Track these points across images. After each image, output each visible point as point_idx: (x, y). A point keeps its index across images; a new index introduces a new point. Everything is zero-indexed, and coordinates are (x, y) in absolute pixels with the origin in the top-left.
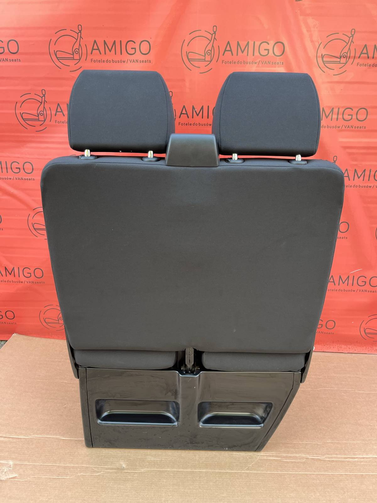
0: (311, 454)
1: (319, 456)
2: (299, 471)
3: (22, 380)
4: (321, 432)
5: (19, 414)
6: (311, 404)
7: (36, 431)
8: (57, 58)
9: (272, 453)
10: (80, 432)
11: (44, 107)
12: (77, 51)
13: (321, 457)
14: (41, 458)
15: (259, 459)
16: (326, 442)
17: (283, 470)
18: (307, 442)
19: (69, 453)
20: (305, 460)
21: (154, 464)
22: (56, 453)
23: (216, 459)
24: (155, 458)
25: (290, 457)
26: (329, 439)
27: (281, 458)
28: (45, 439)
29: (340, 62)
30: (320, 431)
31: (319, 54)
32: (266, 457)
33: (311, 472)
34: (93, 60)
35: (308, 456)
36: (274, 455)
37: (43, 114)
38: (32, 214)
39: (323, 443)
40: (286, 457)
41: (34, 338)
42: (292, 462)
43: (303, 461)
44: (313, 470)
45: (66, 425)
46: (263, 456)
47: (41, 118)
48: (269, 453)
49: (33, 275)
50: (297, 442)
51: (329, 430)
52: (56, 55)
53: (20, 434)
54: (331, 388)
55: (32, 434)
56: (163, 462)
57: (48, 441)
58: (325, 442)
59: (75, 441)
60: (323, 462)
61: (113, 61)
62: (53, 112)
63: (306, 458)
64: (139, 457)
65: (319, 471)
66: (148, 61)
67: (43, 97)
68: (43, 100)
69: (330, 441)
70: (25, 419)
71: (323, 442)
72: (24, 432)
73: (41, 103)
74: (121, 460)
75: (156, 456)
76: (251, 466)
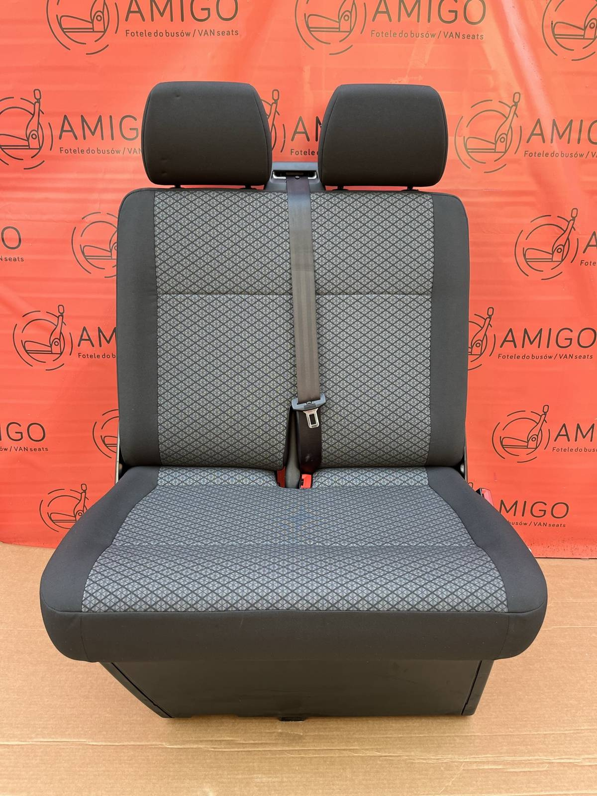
0: (556, 753)
1: (572, 757)
2: (540, 789)
3: (11, 630)
4: (567, 711)
5: (7, 696)
6: (541, 658)
7: (40, 730)
8: (62, 29)
9: (485, 756)
10: (125, 729)
11: (39, 123)
12: (100, 16)
13: (575, 759)
14: (52, 785)
15: (464, 770)
16: (580, 728)
17: (511, 790)
18: (546, 731)
19: (107, 773)
20: (548, 767)
21: (268, 791)
22: (82, 773)
23: (385, 774)
24: (270, 777)
25: (520, 763)
26: (585, 724)
27: (504, 765)
28: (57, 745)
29: (584, 36)
30: (566, 709)
31: (547, 22)
32: (475, 764)
33: (562, 790)
34: (130, 32)
35: (552, 759)
36: (490, 759)
37: (37, 137)
38: (21, 323)
39: (575, 732)
40: (513, 763)
41: (32, 549)
42: (524, 772)
43: (545, 769)
44: (564, 786)
45: (97, 716)
46: (471, 763)
47: (34, 143)
48: (480, 756)
49: (25, 435)
50: (528, 733)
51: (581, 705)
52: (60, 24)
53: (11, 738)
54: (571, 625)
55: (33, 736)
56: (284, 784)
57: (64, 749)
58: (578, 730)
59: (114, 749)
60: (579, 768)
61: (167, 34)
62: (56, 133)
63: (549, 763)
64: (238, 777)
65: (576, 787)
66: (232, 31)
67: (37, 104)
68: (37, 110)
69: (586, 728)
70: (18, 706)
71: (574, 730)
72: (19, 733)
73: (33, 115)
74: (205, 784)
75: (271, 774)
76: (450, 784)
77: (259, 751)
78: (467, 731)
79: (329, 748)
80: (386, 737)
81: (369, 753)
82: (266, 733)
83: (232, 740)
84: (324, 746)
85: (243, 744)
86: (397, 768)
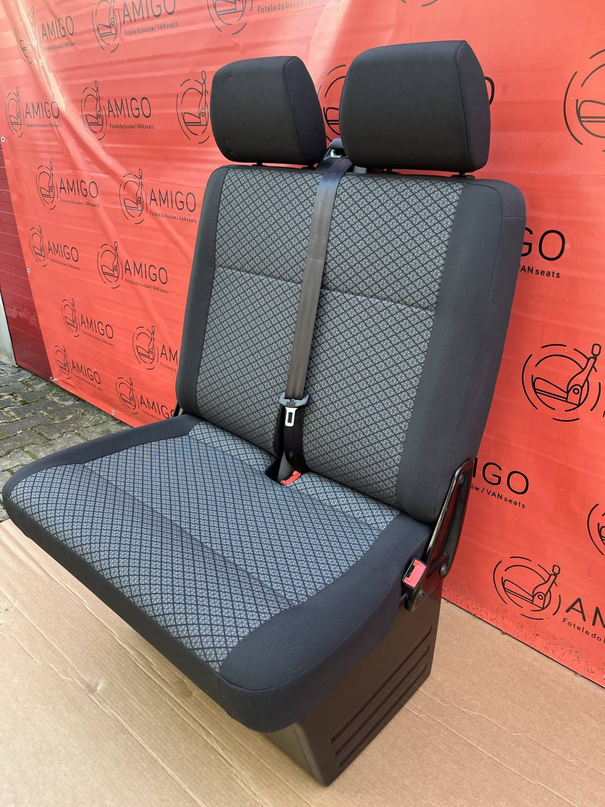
19: (71, 630)
21: (127, 713)
23: (205, 769)
24: (139, 705)
64: (125, 689)
74: (103, 678)
75: (143, 704)
77: (156, 683)
78: (308, 795)
79: (196, 718)
80: (241, 745)
81: (215, 745)
82: (174, 674)
83: (151, 663)
84: (195, 714)
85: (153, 670)
86: (219, 772)
